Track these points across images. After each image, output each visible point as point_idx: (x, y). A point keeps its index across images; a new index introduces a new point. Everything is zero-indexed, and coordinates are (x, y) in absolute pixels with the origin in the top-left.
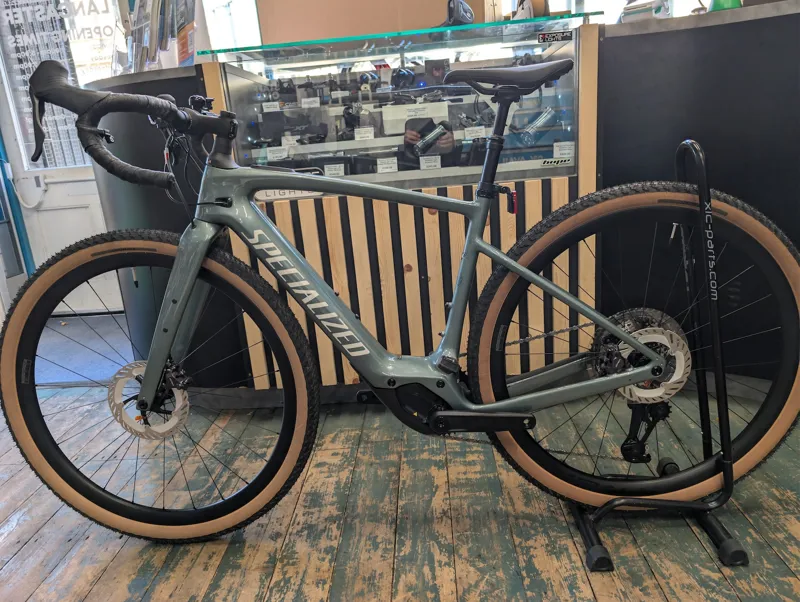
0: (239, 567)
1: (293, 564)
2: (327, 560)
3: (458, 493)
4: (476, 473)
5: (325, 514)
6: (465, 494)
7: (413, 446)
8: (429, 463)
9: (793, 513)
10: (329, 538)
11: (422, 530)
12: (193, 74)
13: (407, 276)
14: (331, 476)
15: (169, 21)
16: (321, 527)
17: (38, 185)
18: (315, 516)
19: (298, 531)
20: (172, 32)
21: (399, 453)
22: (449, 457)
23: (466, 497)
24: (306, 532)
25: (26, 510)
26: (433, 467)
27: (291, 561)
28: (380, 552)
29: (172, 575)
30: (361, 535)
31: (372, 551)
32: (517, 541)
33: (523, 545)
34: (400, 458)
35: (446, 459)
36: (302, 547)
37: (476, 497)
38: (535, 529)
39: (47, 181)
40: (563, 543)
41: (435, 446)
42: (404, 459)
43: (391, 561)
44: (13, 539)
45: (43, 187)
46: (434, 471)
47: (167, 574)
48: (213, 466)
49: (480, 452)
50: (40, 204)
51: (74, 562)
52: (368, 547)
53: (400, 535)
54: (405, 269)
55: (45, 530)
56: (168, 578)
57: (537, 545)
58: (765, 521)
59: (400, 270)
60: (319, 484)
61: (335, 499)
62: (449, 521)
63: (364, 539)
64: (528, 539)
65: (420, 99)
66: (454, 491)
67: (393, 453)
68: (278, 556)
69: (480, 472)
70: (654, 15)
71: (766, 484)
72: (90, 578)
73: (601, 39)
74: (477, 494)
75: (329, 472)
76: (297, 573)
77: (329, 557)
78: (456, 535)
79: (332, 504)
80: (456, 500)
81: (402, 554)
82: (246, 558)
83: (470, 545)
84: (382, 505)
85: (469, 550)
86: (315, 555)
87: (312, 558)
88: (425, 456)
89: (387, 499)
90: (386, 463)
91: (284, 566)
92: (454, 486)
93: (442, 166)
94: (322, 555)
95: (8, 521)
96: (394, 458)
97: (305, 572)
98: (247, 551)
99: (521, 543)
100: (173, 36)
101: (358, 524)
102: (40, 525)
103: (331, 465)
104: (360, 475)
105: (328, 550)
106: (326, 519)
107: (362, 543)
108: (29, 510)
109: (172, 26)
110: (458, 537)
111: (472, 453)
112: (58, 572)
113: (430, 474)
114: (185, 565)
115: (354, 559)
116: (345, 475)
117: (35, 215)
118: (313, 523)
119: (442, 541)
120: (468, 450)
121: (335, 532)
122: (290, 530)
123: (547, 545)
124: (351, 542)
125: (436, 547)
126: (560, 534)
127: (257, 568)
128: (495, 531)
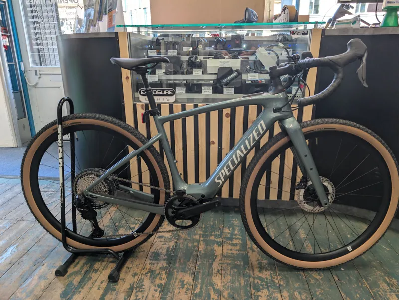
0: (115, 290)
1: (142, 291)
2: (158, 291)
3: (227, 261)
4: (237, 250)
5: (160, 265)
6: (230, 262)
7: (207, 232)
8: (214, 242)
9: (394, 292)
10: (160, 279)
11: (207, 280)
12: (114, 36)
13: (212, 146)
14: (165, 244)
15: (104, 6)
16: (157, 272)
17: (36, 74)
18: (155, 265)
19: (146, 273)
20: (105, 12)
21: (200, 235)
22: (224, 240)
23: (230, 264)
24: (149, 274)
25: (15, 246)
26: (216, 245)
27: (140, 290)
28: (184, 290)
29: (82, 290)
30: (176, 279)
31: (181, 289)
32: (253, 291)
33: (256, 294)
34: (200, 237)
35: (223, 241)
36: (147, 282)
37: (235, 264)
38: (263, 285)
39: (41, 73)
40: (276, 295)
41: (218, 233)
42: (202, 239)
43: (189, 295)
44: (8, 261)
45: (39, 76)
46: (216, 247)
47: (80, 290)
48: (108, 232)
49: (240, 239)
50: (37, 84)
51: (36, 277)
52: (179, 286)
53: (195, 281)
54: (211, 142)
55: (24, 258)
56: (80, 292)
57: (263, 295)
58: (379, 295)
59: (209, 143)
60: (159, 248)
61: (165, 257)
62: (220, 276)
63: (177, 281)
64: (258, 291)
65: (227, 57)
66: (225, 259)
67: (197, 234)
68: (135, 286)
69: (239, 250)
70: (352, 26)
71: (382, 274)
72: (43, 287)
73: (323, 37)
74: (236, 262)
75: (164, 242)
76: (143, 296)
77: (159, 289)
78: (223, 284)
79: (164, 260)
80: (226, 265)
81: (195, 292)
82: (119, 285)
83: (230, 291)
84: (188, 263)
85: (229, 293)
86: (153, 288)
87: (151, 289)
88: (213, 238)
89: (191, 260)
90: (193, 239)
91: (137, 292)
92: (225, 256)
93: (235, 93)
94: (157, 288)
95: (7, 251)
96: (197, 237)
97: (147, 297)
98: (120, 282)
99: (255, 293)
100: (106, 14)
101: (175, 272)
102: (21, 256)
103: (165, 238)
104: (179, 245)
105: (160, 285)
106: (160, 268)
107: (176, 284)
108: (17, 247)
109: (106, 9)
110: (224, 285)
111: (236, 239)
112: (28, 282)
113: (214, 248)
114: (89, 286)
115: (171, 292)
116: (172, 244)
117: (34, 89)
118: (154, 269)
119: (216, 286)
120: (234, 237)
121: (164, 276)
122: (142, 272)
123: (268, 295)
124: (171, 282)
125: (213, 290)
126: (275, 290)
127: (124, 292)
128: (243, 284)
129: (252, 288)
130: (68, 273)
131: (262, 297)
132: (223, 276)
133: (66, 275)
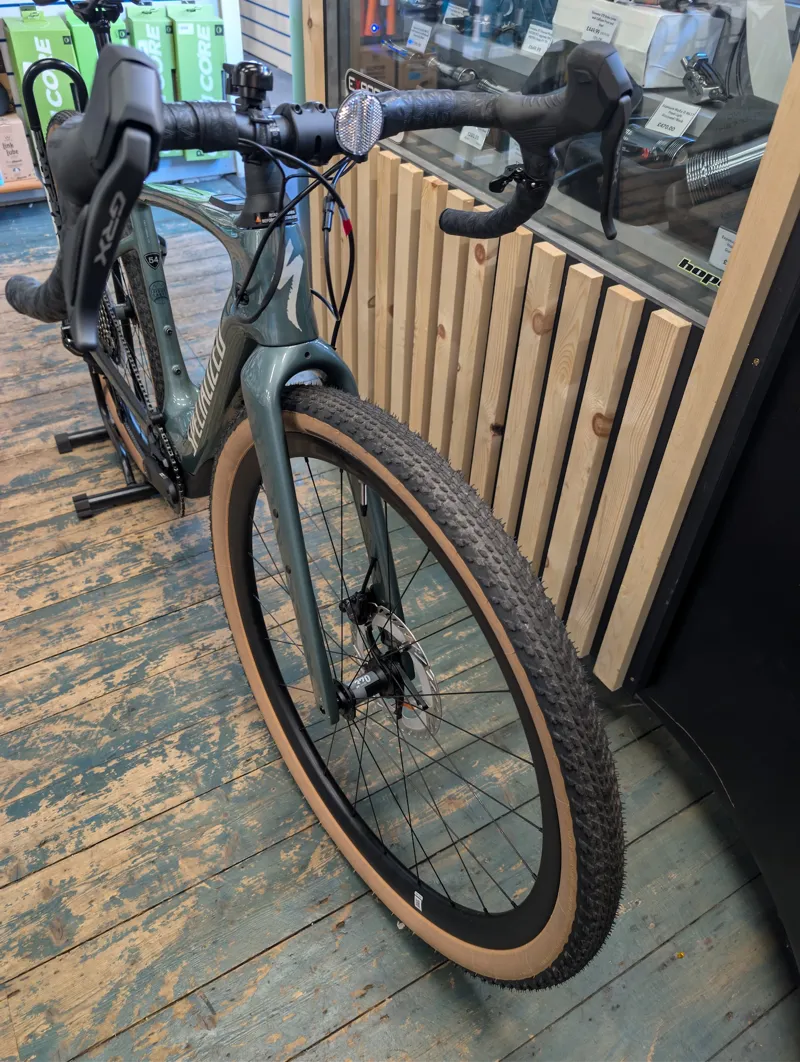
30: (137, 593)
31: (113, 613)
32: (175, 738)
33: (168, 746)
38: (203, 749)
40: (185, 788)
43: (103, 635)
52: (119, 607)
53: (150, 625)
57: (172, 760)
62: (191, 658)
91: (71, 559)
94: (95, 579)
97: (66, 577)
105: (105, 579)
107: (124, 600)
118: (145, 547)
121: (136, 571)
124: (123, 590)
125: (137, 664)
126: (200, 781)
127: (61, 542)
128: (184, 709)
129: (182, 732)
130: (71, 454)
131: (164, 761)
132: (195, 662)
133: (66, 455)
